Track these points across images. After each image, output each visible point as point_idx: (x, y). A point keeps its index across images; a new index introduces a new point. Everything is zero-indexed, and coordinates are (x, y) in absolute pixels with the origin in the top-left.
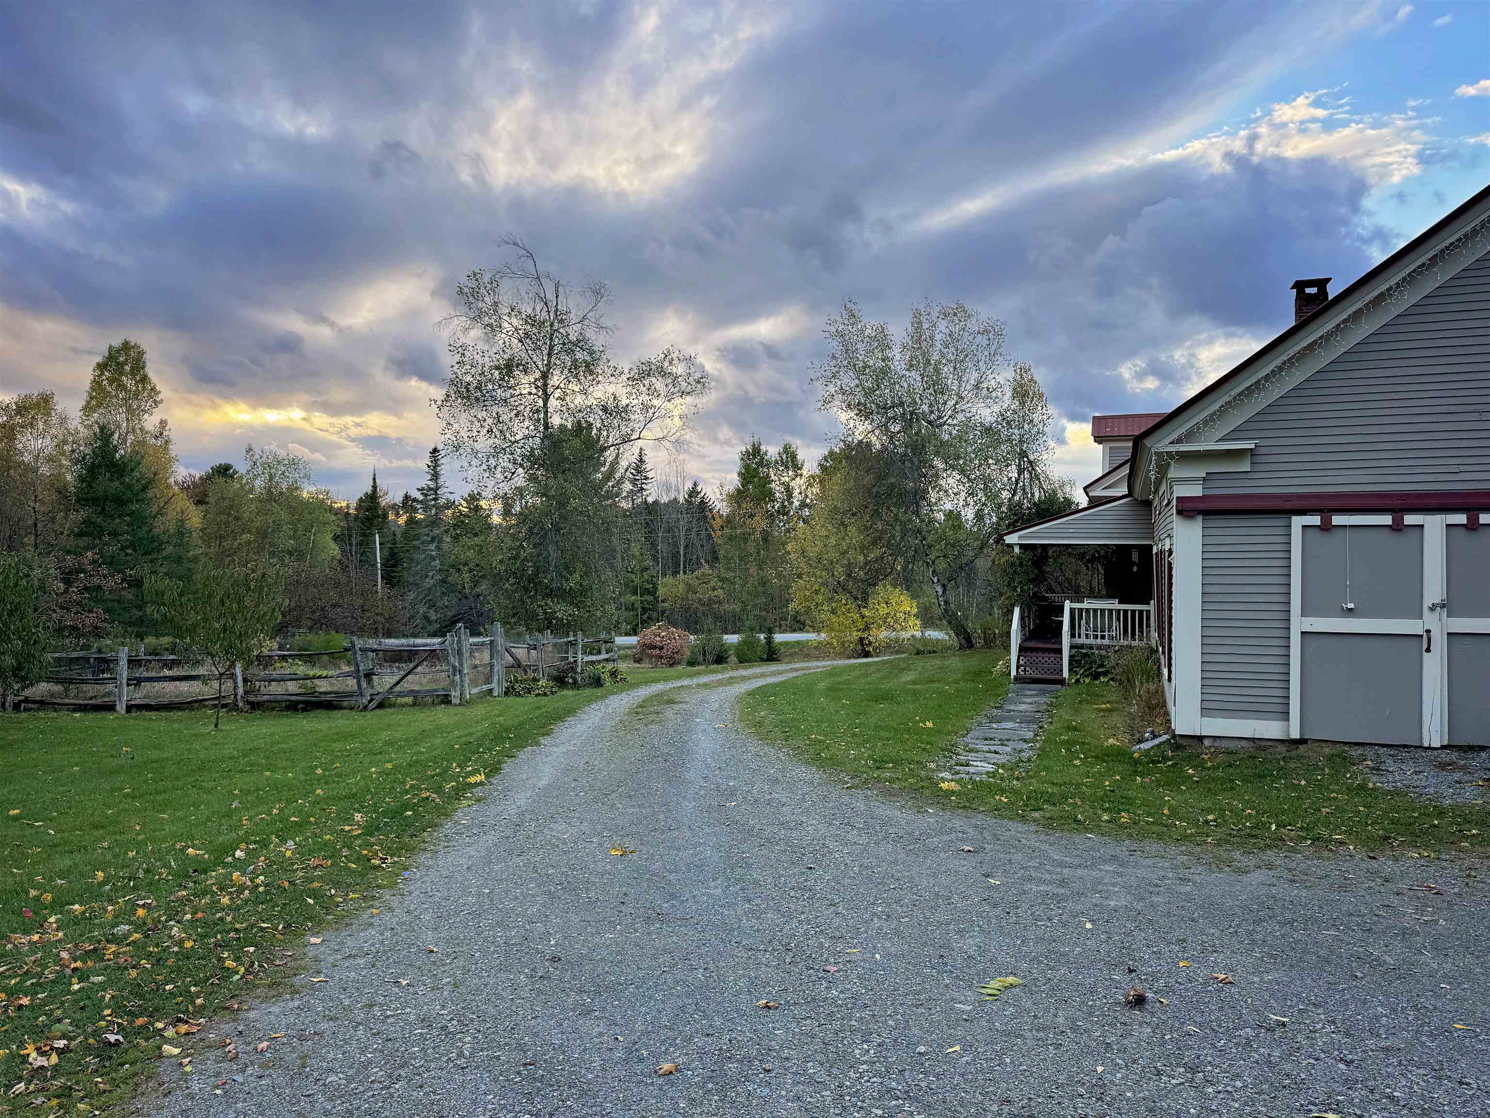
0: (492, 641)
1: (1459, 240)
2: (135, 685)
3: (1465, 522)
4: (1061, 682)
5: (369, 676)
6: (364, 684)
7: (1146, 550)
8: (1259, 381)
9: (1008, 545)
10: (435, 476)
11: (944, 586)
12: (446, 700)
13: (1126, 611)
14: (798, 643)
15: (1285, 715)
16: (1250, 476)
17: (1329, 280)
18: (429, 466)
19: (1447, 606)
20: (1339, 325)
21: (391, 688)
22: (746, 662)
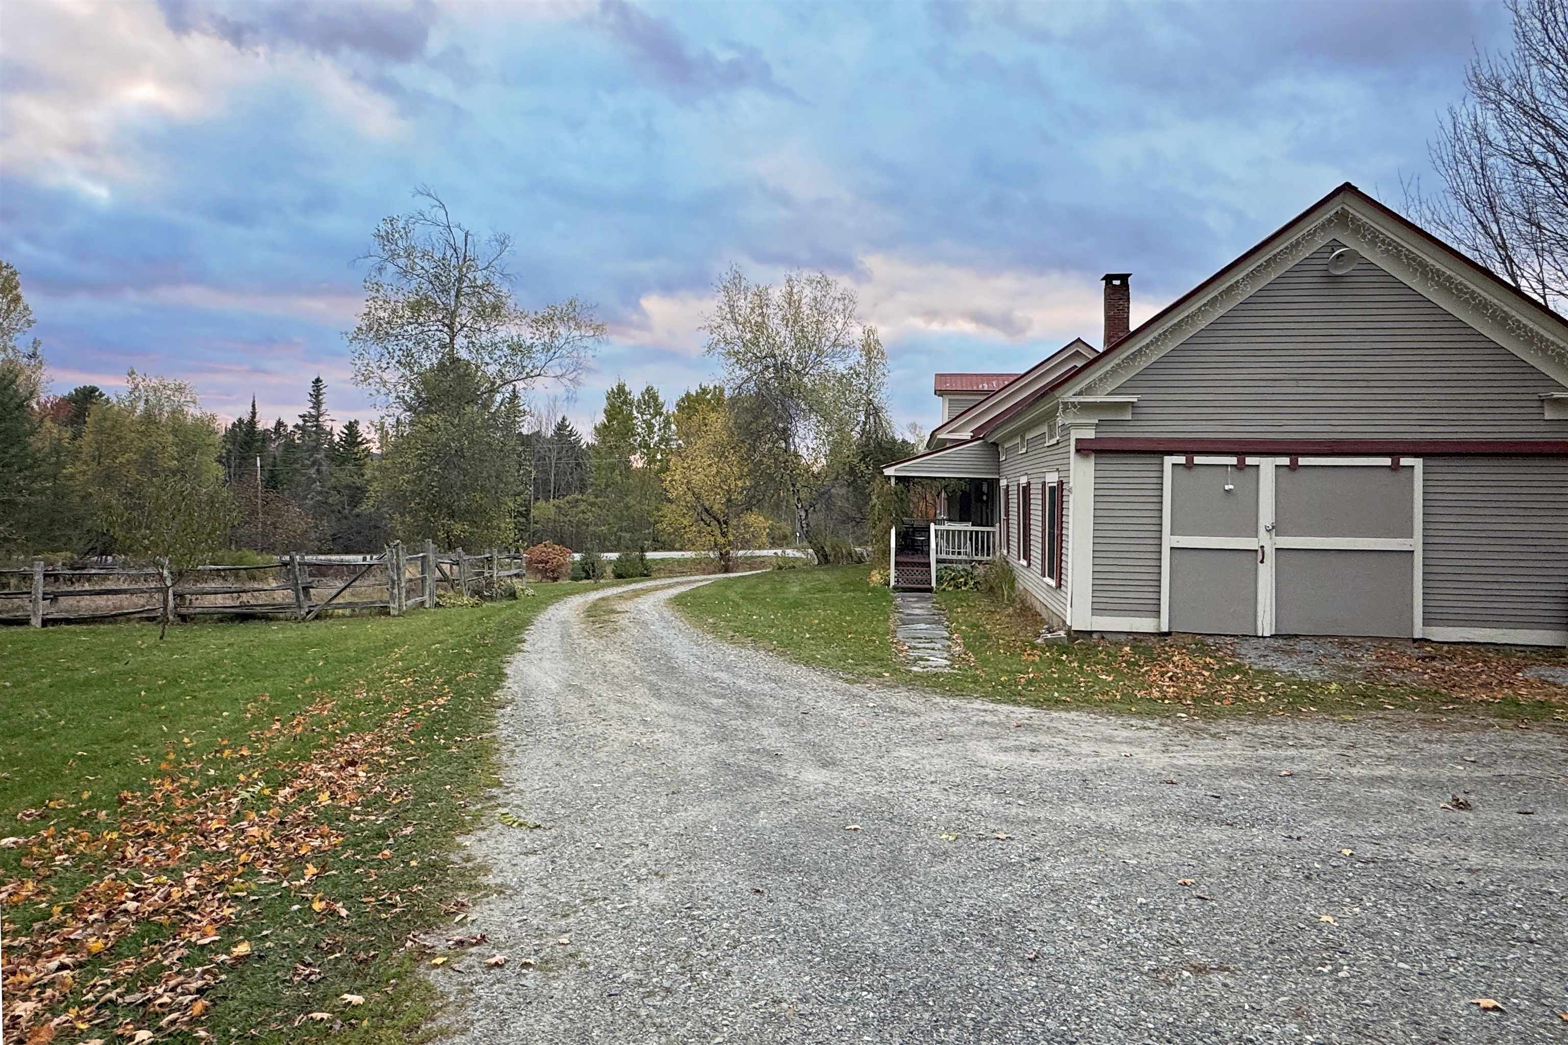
0: (423, 557)
1: (1287, 248)
2: (52, 599)
3: (1288, 463)
4: (930, 590)
5: (306, 589)
6: (302, 597)
7: (993, 484)
8: (1141, 348)
9: (886, 477)
10: (317, 404)
11: (806, 511)
12: (384, 611)
13: (977, 532)
14: (662, 560)
15: (1158, 613)
16: (1131, 423)
17: (1130, 275)
18: (311, 395)
19: (1276, 529)
20: (1200, 308)
21: (330, 600)
22: (631, 577)
